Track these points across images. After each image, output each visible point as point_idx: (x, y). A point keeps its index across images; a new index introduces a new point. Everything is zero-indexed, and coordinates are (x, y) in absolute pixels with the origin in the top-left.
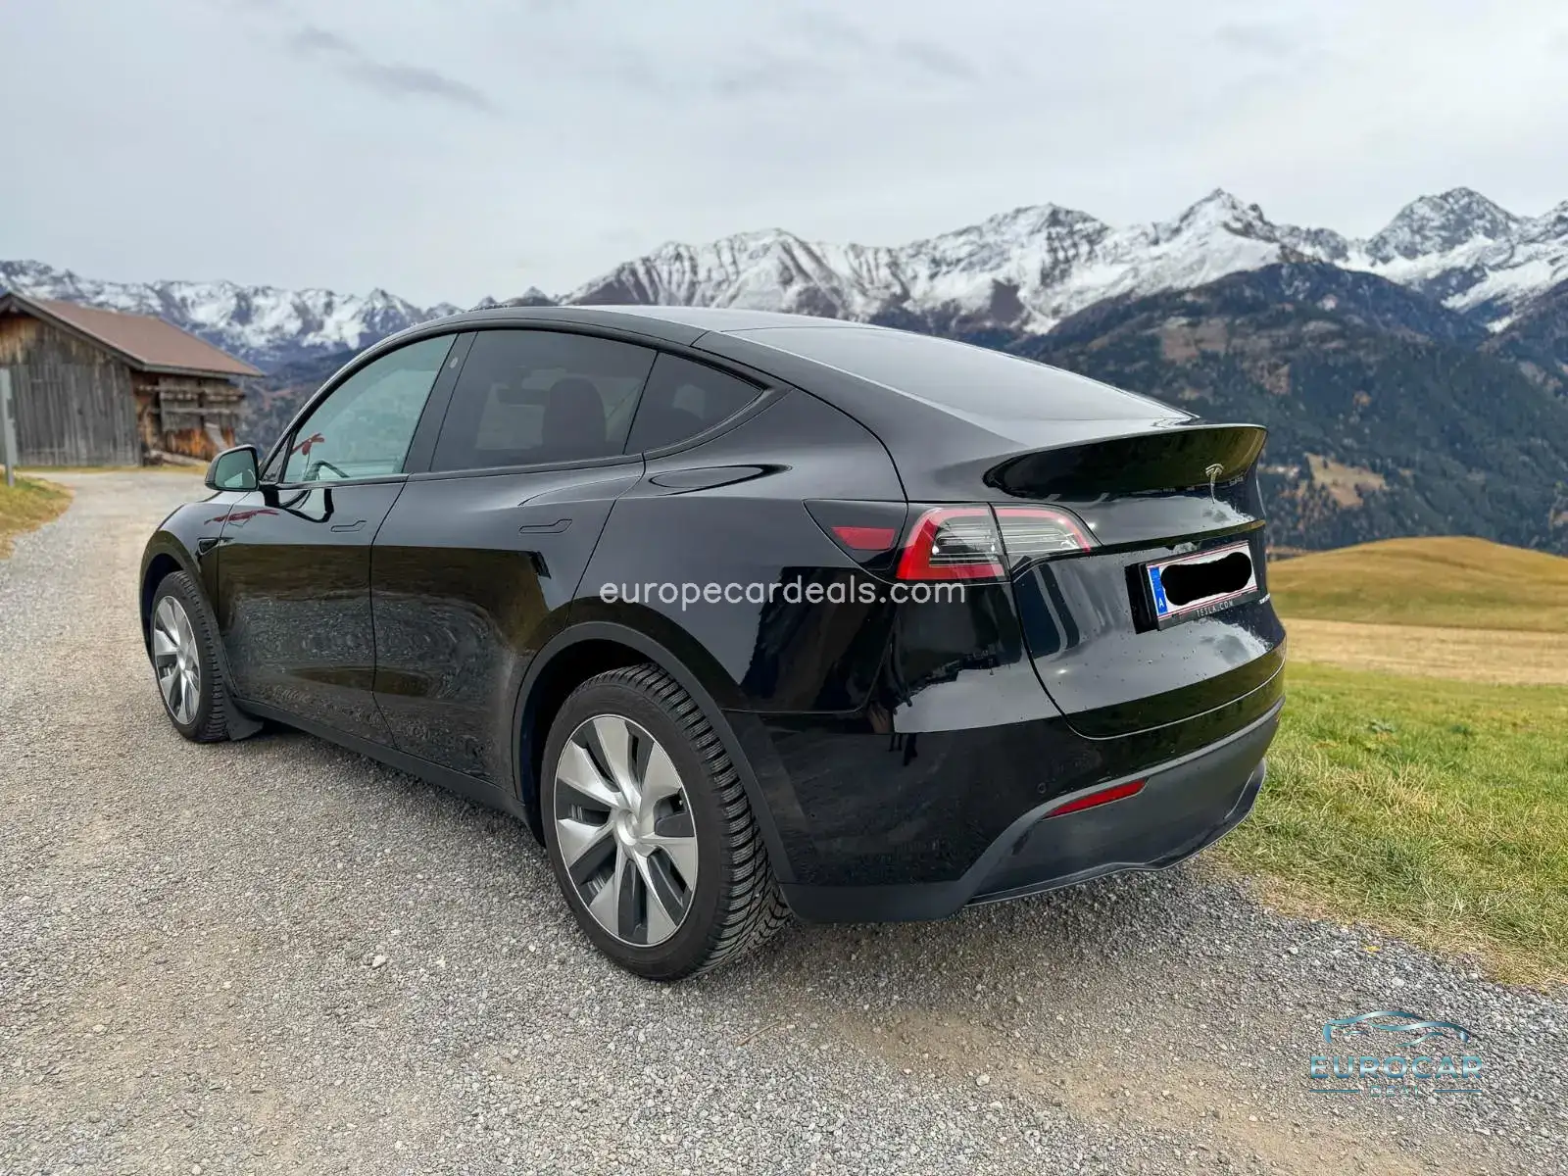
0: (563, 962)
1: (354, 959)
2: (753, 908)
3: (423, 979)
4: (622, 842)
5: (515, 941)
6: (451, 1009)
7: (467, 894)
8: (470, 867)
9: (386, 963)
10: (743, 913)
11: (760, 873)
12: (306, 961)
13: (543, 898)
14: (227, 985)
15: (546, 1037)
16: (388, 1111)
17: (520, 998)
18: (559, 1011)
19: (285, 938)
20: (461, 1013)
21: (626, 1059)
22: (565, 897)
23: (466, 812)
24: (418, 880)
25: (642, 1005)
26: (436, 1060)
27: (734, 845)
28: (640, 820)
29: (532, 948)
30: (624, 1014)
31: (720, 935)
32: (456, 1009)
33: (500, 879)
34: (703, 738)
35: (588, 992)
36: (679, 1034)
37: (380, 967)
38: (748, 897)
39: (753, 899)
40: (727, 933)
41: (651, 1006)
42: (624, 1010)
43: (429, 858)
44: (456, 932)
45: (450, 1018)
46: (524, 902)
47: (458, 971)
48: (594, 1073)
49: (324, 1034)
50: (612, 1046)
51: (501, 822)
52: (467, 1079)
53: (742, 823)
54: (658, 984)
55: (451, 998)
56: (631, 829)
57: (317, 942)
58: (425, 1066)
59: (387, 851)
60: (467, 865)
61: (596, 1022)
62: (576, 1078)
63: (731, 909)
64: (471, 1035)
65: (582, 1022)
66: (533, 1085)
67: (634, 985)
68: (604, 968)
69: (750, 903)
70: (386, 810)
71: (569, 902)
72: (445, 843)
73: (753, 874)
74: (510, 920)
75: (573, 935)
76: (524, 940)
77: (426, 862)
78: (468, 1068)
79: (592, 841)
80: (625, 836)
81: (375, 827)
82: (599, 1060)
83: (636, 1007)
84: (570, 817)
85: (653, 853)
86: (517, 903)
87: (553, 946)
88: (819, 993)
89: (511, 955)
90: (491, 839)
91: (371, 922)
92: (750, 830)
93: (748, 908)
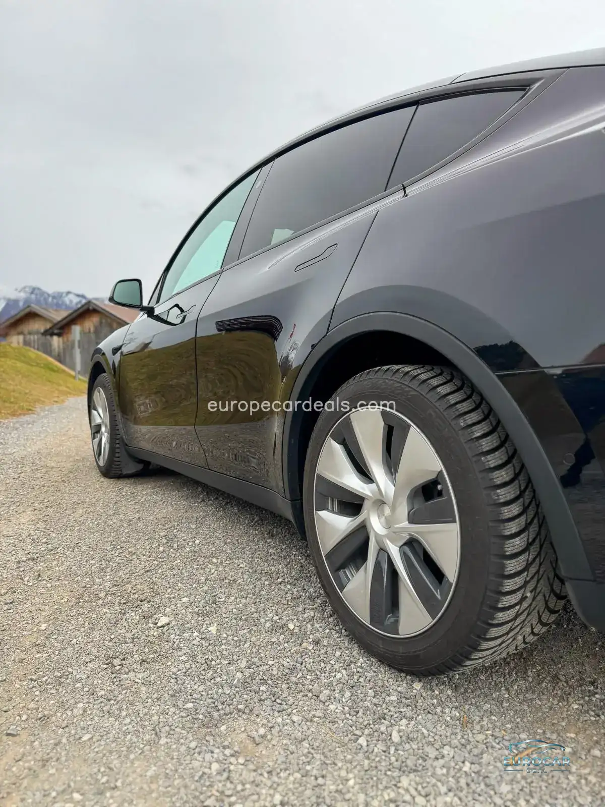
0: (317, 642)
1: (146, 617)
2: (522, 608)
3: (195, 642)
4: (374, 530)
5: (277, 618)
6: (211, 673)
7: (246, 577)
8: (252, 557)
9: (168, 624)
10: (512, 613)
11: (533, 570)
12: (110, 615)
13: (304, 586)
14: (43, 627)
15: (296, 718)
16: (119, 784)
17: (275, 672)
18: (310, 691)
19: (102, 595)
20: (218, 680)
21: (379, 761)
22: (324, 587)
23: (256, 522)
24: (213, 563)
25: (394, 698)
26: (183, 728)
27: (507, 533)
28: (393, 509)
29: (291, 626)
30: (375, 705)
31: (485, 635)
32: (215, 675)
33: (273, 568)
34: (467, 417)
35: (339, 675)
36: (437, 737)
37: (163, 626)
38: (519, 595)
39: (524, 599)
40: (494, 632)
41: (404, 700)
42: (375, 701)
43: (224, 549)
44: (232, 604)
45: (208, 683)
46: (289, 587)
47: (226, 639)
48: (343, 773)
49: (95, 682)
50: (362, 741)
51: (279, 530)
52: (208, 756)
53: (515, 509)
54: (409, 677)
55: (213, 663)
56: (383, 519)
57: (123, 601)
58: (172, 732)
59: (197, 542)
60: (250, 556)
61: (347, 708)
62: (323, 777)
63: (500, 605)
64: (223, 704)
65: (332, 707)
66: (275, 779)
67: (384, 676)
68: (355, 653)
69: (520, 602)
70: (204, 517)
71: (325, 592)
72: (238, 540)
73: (526, 569)
74: (276, 600)
75: (327, 619)
76: (285, 619)
77: (221, 551)
78: (212, 742)
79: (345, 530)
80: (376, 525)
81: (194, 527)
82: (349, 757)
83: (387, 699)
84: (326, 509)
85: (405, 544)
86: (282, 587)
87: (309, 626)
88: (587, 712)
89: (272, 630)
90: (270, 540)
91: (169, 590)
92: (523, 518)
93: (517, 607)
